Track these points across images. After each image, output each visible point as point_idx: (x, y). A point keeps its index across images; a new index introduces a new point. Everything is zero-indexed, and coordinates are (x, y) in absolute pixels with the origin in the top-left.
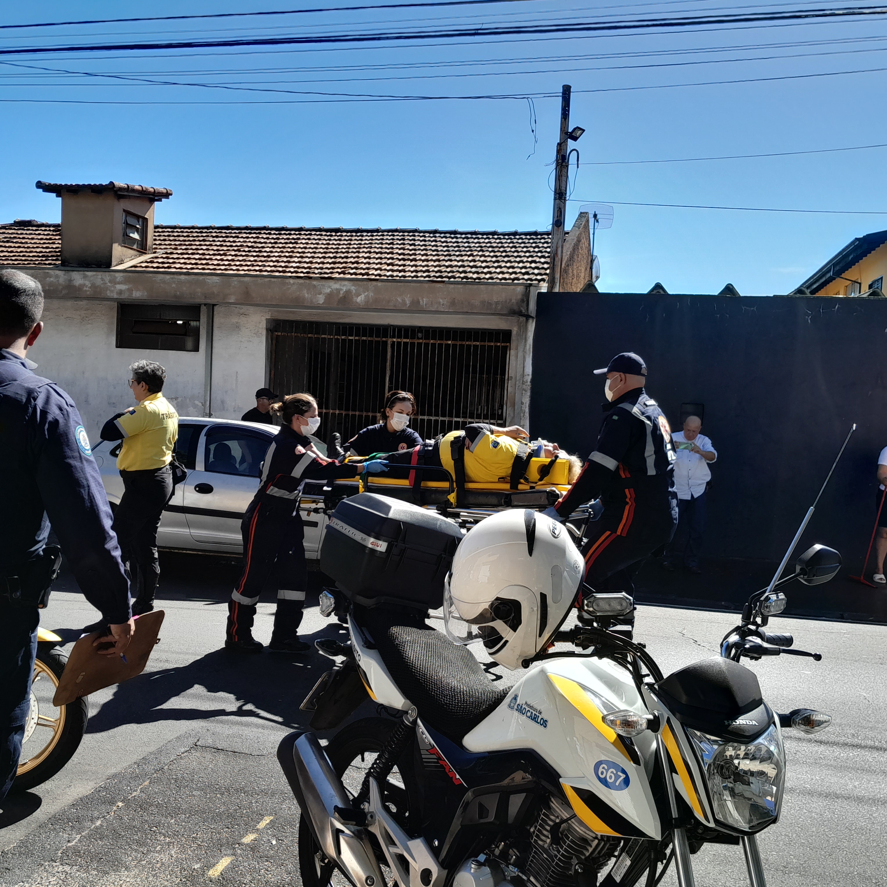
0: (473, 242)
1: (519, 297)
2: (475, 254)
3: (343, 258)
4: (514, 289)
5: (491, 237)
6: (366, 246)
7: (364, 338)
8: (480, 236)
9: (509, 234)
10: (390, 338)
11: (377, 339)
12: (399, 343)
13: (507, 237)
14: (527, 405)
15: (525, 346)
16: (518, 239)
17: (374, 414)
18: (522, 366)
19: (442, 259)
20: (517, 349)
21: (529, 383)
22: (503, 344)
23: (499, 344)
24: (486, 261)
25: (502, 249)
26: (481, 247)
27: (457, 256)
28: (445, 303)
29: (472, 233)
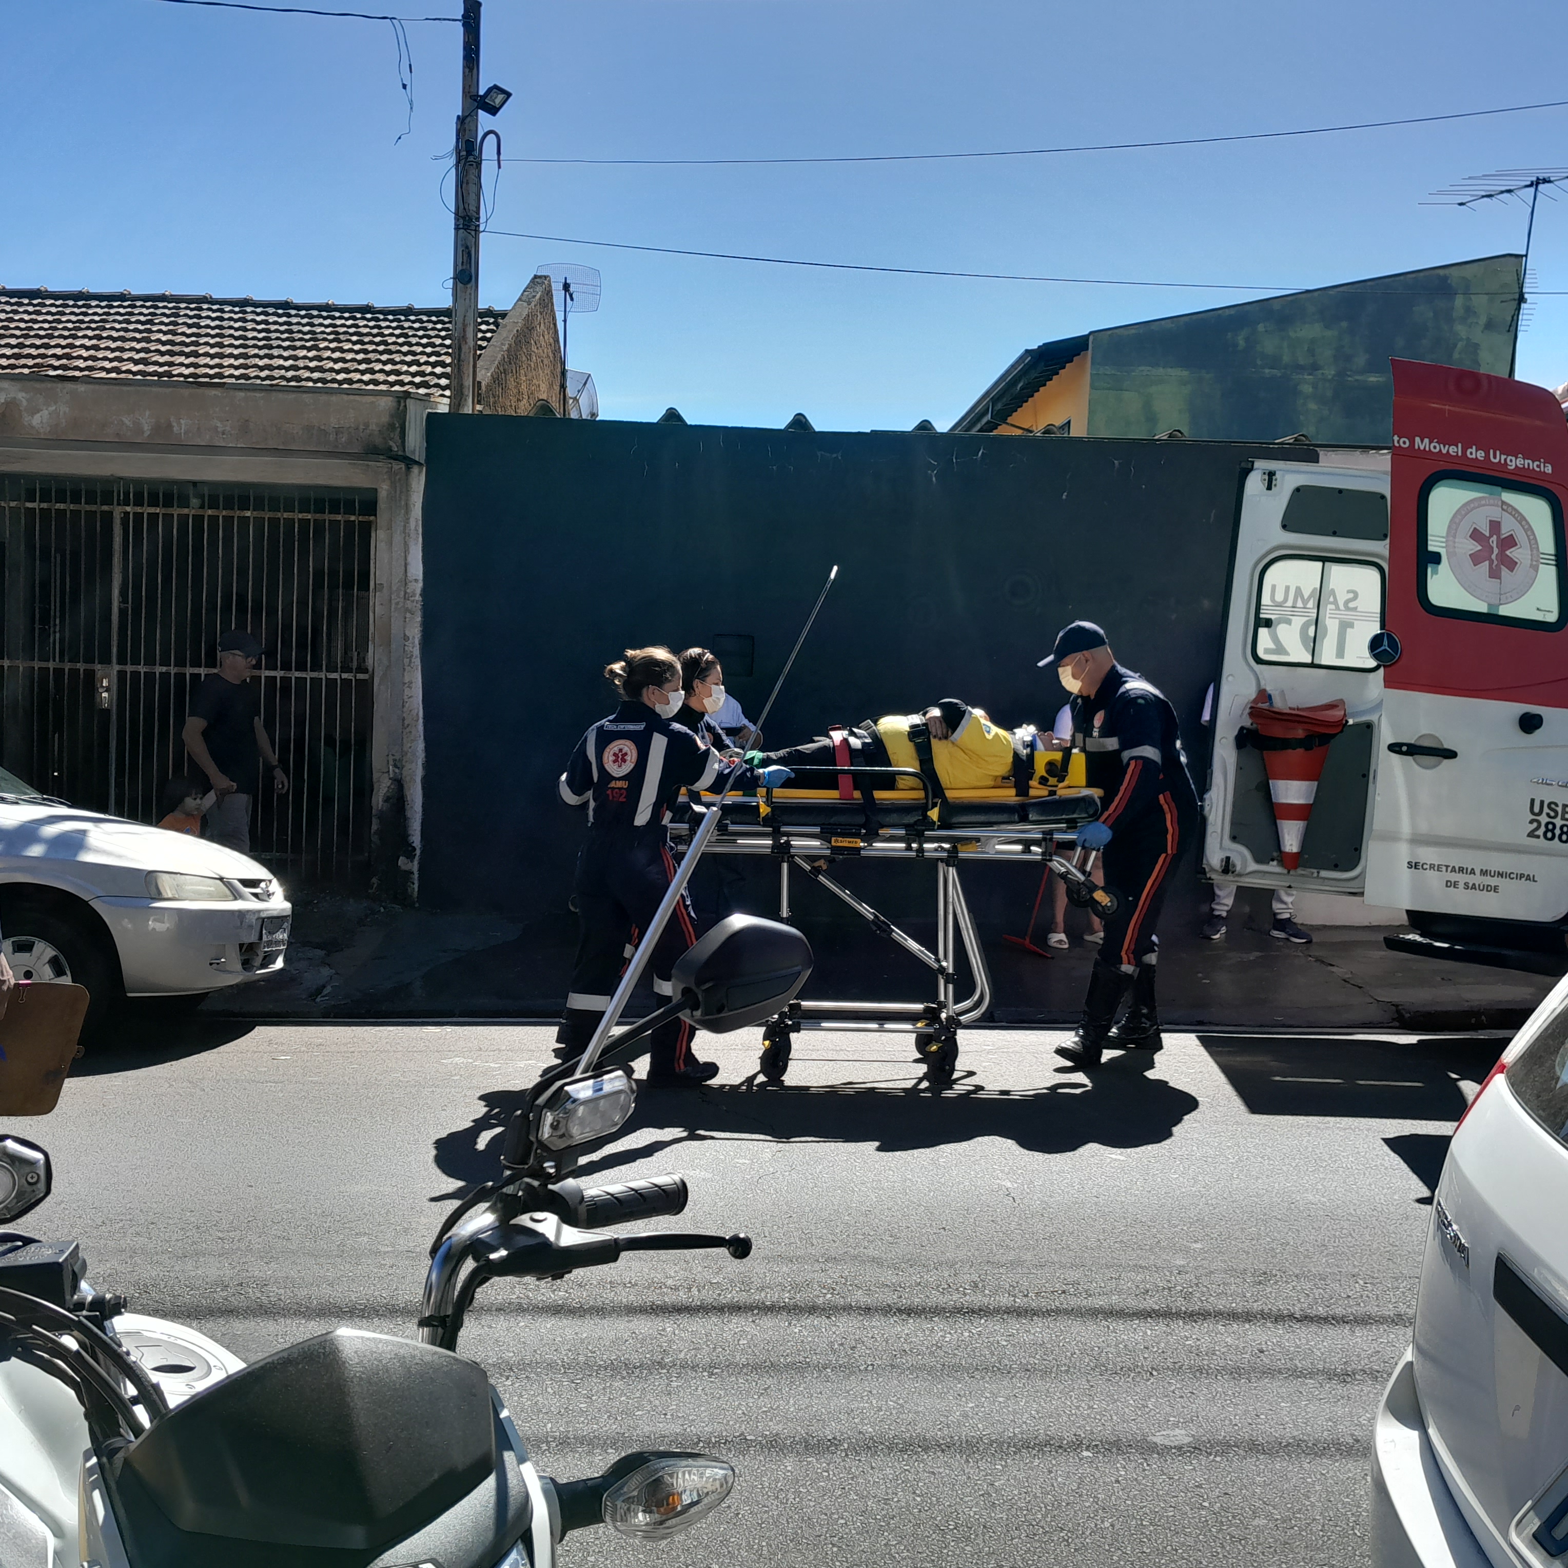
0: (322, 327)
1: (385, 419)
2: (321, 346)
3: (37, 347)
4: (372, 403)
5: (359, 315)
6: (93, 325)
7: (62, 506)
8: (337, 314)
9: (394, 312)
10: (119, 504)
11: (88, 508)
12: (139, 517)
13: (391, 317)
14: (417, 642)
15: (407, 521)
16: (413, 322)
17: (89, 666)
18: (403, 563)
19: (253, 353)
20: (390, 528)
21: (418, 598)
22: (361, 518)
23: (353, 518)
24: (344, 360)
25: (378, 339)
26: (337, 333)
27: (285, 349)
28: (228, 428)
29: (320, 308)
